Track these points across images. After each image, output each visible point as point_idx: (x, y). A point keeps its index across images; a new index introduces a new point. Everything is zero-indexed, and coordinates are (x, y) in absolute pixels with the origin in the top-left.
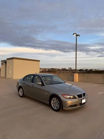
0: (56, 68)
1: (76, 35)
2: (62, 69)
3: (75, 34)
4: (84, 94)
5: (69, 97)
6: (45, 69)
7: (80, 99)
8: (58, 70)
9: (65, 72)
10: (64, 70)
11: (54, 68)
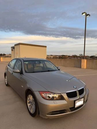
0: (67, 55)
1: (86, 15)
2: (73, 56)
3: (84, 13)
4: (81, 92)
5: (51, 96)
6: (56, 56)
7: (73, 99)
8: (69, 56)
9: (76, 58)
10: (75, 56)
11: (65, 55)
